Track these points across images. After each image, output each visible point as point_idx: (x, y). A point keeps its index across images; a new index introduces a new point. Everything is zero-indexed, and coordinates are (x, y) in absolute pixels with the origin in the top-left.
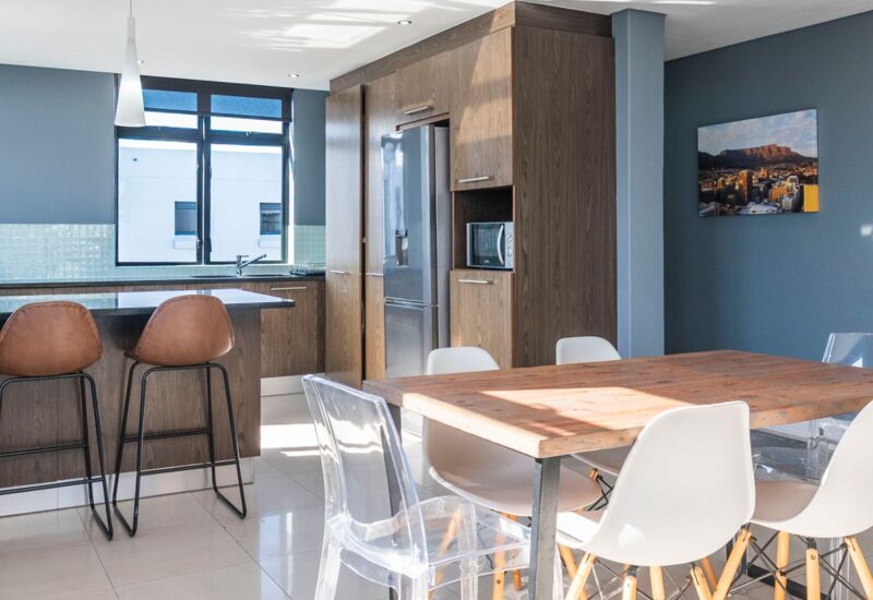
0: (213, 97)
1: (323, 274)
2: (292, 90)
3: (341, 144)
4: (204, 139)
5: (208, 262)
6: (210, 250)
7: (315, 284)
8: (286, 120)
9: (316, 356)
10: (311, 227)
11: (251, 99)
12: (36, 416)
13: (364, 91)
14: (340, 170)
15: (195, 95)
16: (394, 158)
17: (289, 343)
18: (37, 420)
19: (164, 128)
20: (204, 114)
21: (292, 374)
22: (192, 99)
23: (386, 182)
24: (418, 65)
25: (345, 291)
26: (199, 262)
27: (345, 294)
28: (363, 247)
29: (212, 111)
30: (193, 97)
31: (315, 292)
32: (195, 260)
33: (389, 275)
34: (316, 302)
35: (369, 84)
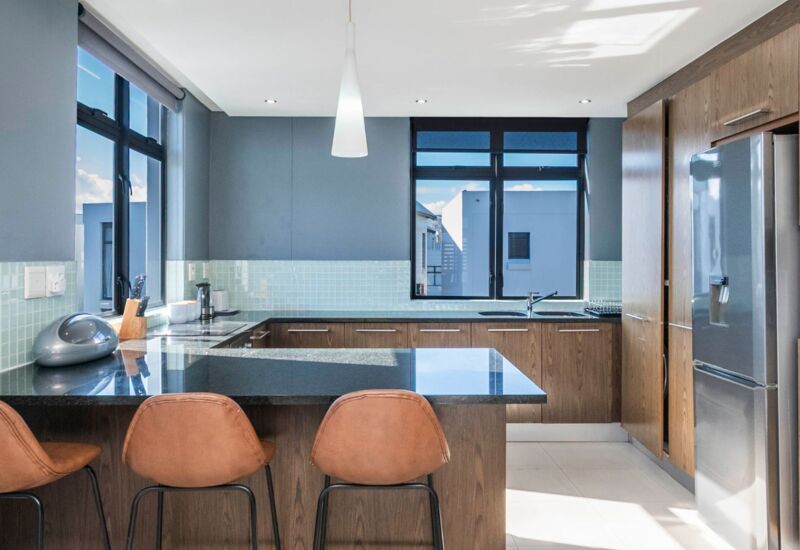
0: (506, 134)
1: (619, 316)
2: (588, 119)
3: (638, 174)
4: (497, 175)
5: (500, 297)
6: (502, 286)
7: (608, 326)
8: (582, 152)
9: (610, 404)
10: (607, 262)
11: (543, 134)
12: (224, 510)
13: (667, 108)
14: (638, 202)
15: (488, 133)
16: (707, 188)
17: (580, 389)
18: (227, 514)
19: (457, 168)
20: (497, 152)
21: (582, 422)
22: (485, 137)
23: (696, 213)
24: (744, 57)
25: (643, 339)
26: (491, 297)
27: (644, 342)
28: (666, 291)
29: (505, 148)
30: (486, 135)
31: (610, 336)
32: (488, 295)
33: (699, 318)
34: (610, 346)
35: (674, 97)
